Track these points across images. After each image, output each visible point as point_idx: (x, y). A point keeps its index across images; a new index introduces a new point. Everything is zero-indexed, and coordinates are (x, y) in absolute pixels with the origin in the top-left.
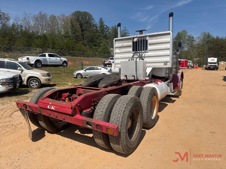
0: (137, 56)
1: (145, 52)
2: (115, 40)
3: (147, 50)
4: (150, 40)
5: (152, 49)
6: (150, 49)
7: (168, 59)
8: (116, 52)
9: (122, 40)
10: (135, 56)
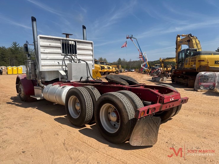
2: (40, 37)
3: (76, 54)
4: (78, 45)
5: (80, 53)
8: (41, 52)
10: (65, 58)
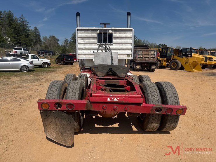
0: (102, 48)
1: (110, 45)
2: (78, 29)
3: (112, 43)
4: (115, 34)
5: (117, 42)
6: (115, 42)
7: (130, 52)
8: (78, 42)
9: (86, 31)
10: (100, 48)
